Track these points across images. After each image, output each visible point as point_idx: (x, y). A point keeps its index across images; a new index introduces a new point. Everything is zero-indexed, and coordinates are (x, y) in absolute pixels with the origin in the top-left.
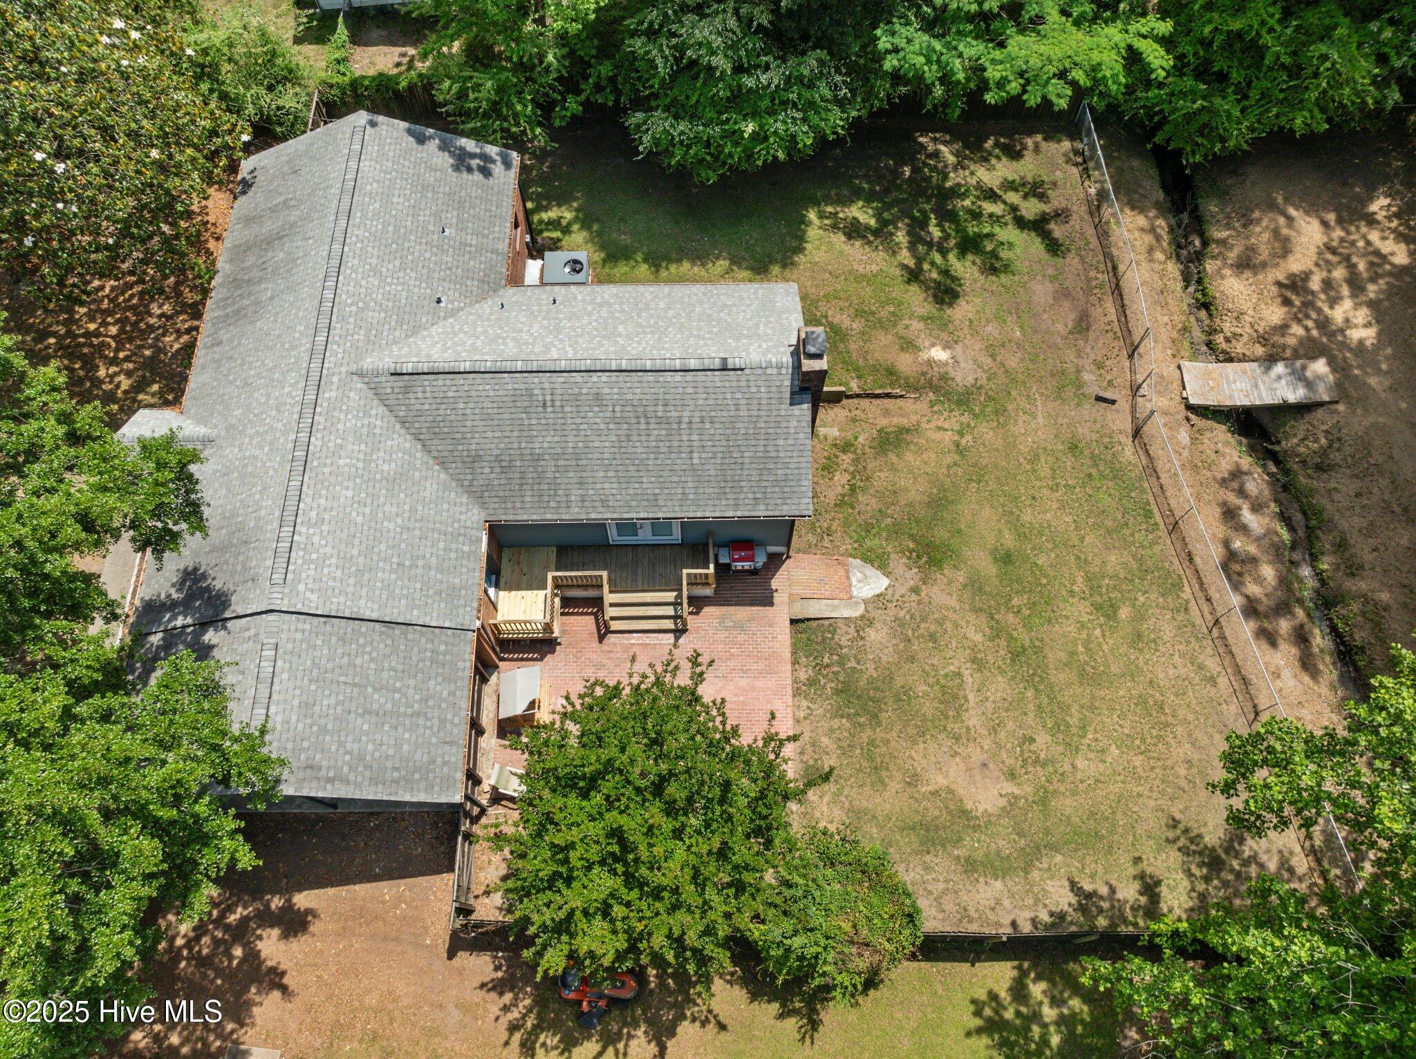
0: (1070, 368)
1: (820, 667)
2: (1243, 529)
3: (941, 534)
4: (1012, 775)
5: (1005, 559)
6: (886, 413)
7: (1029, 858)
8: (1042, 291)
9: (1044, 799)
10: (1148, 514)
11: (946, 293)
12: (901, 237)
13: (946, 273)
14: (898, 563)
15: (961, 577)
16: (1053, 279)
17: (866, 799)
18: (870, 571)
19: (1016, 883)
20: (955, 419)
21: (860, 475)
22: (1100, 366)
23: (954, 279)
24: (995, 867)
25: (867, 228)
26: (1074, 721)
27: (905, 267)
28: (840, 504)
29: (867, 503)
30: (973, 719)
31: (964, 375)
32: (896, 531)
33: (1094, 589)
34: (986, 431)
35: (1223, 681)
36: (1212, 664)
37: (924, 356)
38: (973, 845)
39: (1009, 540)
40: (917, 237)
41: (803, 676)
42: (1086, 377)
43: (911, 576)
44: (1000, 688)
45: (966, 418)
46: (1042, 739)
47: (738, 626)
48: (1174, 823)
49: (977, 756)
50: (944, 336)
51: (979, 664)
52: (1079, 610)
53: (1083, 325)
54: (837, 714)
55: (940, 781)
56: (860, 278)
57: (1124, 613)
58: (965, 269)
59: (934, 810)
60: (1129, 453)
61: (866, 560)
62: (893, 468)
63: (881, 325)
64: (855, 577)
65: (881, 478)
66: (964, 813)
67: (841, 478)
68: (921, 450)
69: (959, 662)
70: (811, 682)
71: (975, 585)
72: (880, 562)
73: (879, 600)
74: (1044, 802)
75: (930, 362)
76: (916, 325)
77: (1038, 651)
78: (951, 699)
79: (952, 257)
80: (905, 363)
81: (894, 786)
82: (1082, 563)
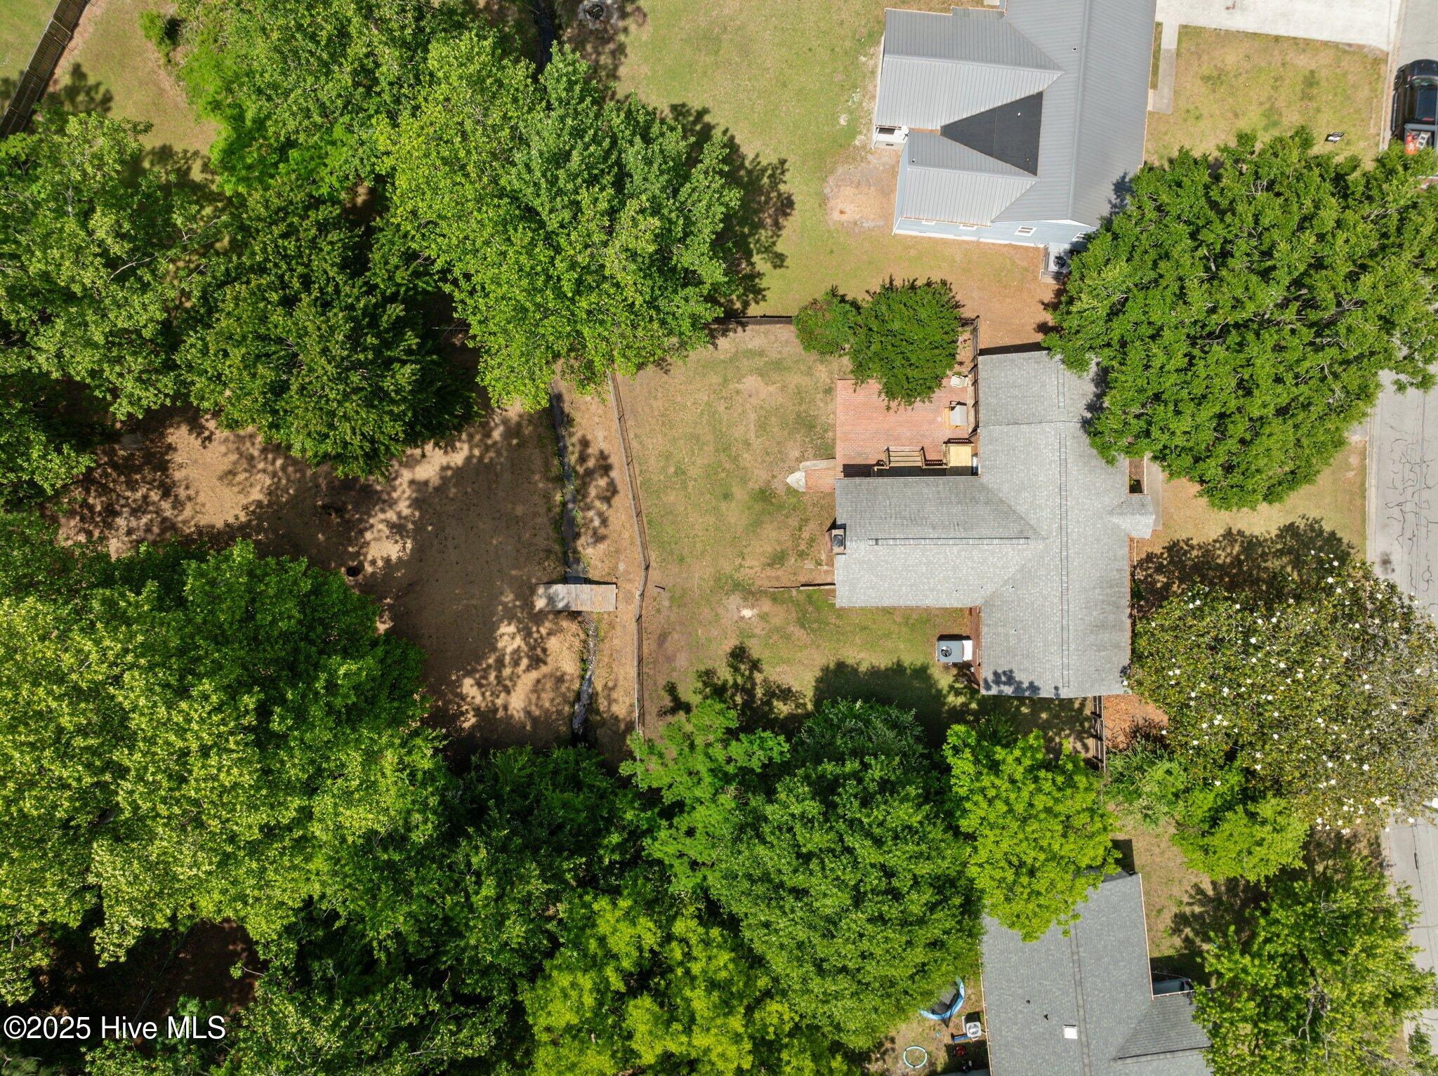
0: (675, 609)
1: (822, 438)
2: (600, 514)
3: (758, 507)
4: (738, 392)
5: (727, 496)
6: (777, 578)
7: (735, 357)
8: (682, 661)
9: (726, 381)
10: (649, 523)
11: (739, 655)
12: (759, 692)
13: (736, 670)
14: (781, 490)
15: (751, 484)
16: (674, 670)
17: (804, 381)
18: (795, 486)
19: (742, 347)
20: (744, 574)
21: (796, 539)
22: (658, 611)
23: (731, 666)
24: (751, 354)
25: (778, 699)
26: (706, 416)
27: (760, 671)
28: (807, 521)
29: (794, 522)
30: (753, 416)
31: (734, 600)
32: (781, 507)
33: (684, 483)
34: (727, 568)
35: (631, 436)
36: (635, 444)
37: (756, 611)
38: (759, 362)
39: (723, 506)
40: (750, 693)
41: (830, 434)
42: (666, 603)
43: (777, 485)
44: (738, 432)
45: (736, 575)
46: (721, 409)
47: (860, 454)
48: (666, 372)
49: (753, 401)
50: (742, 625)
51: (747, 444)
52: (693, 472)
53: (662, 639)
54: (816, 417)
55: (771, 389)
56: (788, 662)
57: (672, 470)
58: (725, 674)
59: (775, 376)
60: (653, 556)
61: (796, 491)
62: (779, 542)
63: (778, 630)
64: (803, 482)
65: (785, 536)
66: (761, 375)
67: (806, 535)
68: (763, 554)
69: (757, 443)
70: (826, 431)
71: (744, 481)
72: (791, 491)
73: (792, 470)
74: (726, 380)
75: (753, 607)
76: (757, 631)
77: (717, 450)
78: (762, 427)
79: (731, 682)
80: (766, 606)
81: (792, 386)
82: (688, 497)
